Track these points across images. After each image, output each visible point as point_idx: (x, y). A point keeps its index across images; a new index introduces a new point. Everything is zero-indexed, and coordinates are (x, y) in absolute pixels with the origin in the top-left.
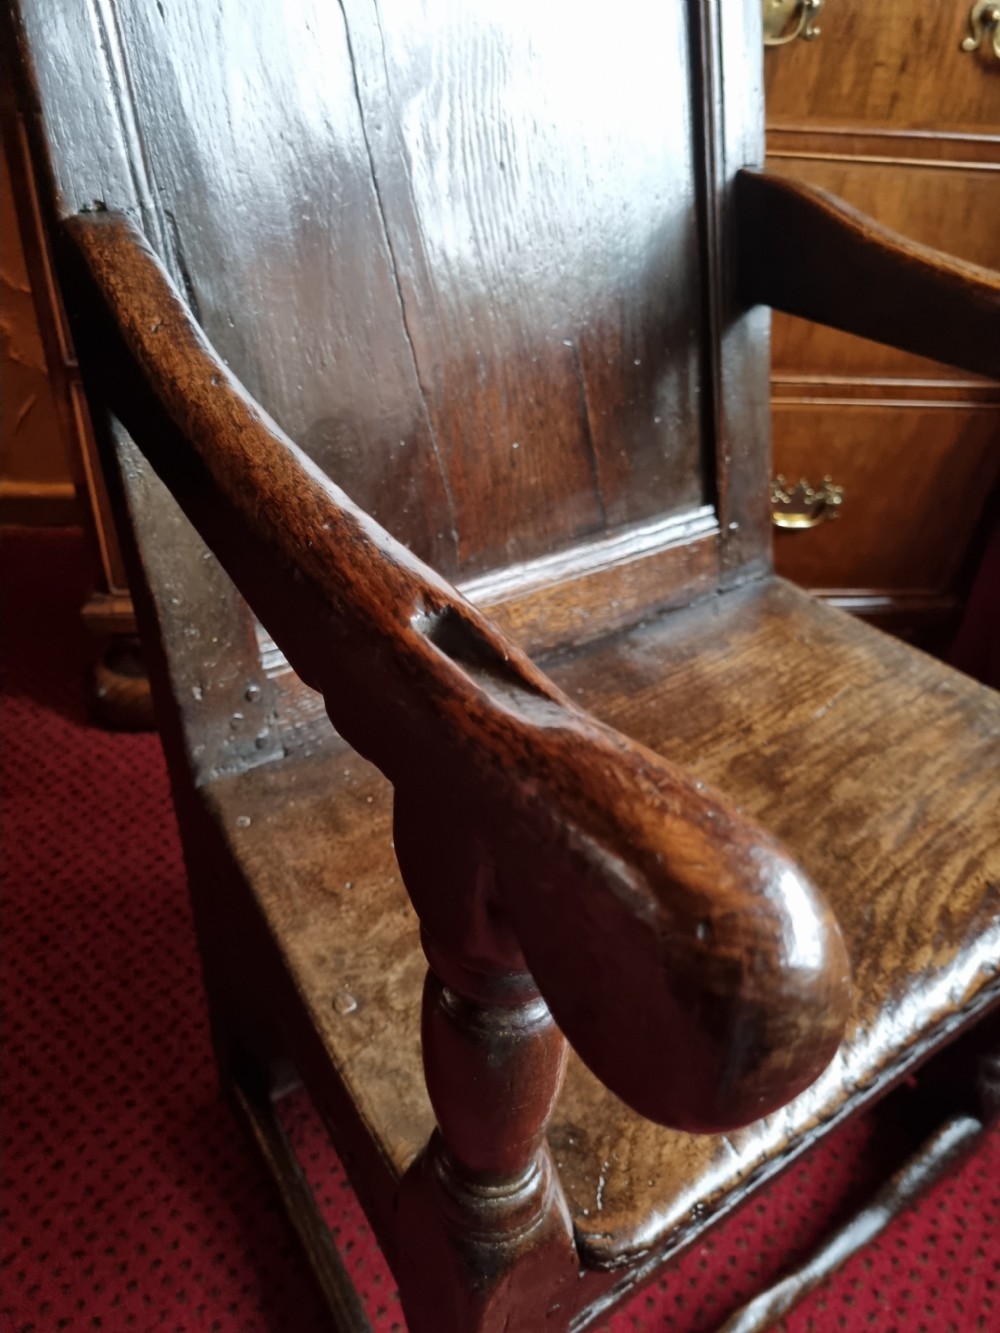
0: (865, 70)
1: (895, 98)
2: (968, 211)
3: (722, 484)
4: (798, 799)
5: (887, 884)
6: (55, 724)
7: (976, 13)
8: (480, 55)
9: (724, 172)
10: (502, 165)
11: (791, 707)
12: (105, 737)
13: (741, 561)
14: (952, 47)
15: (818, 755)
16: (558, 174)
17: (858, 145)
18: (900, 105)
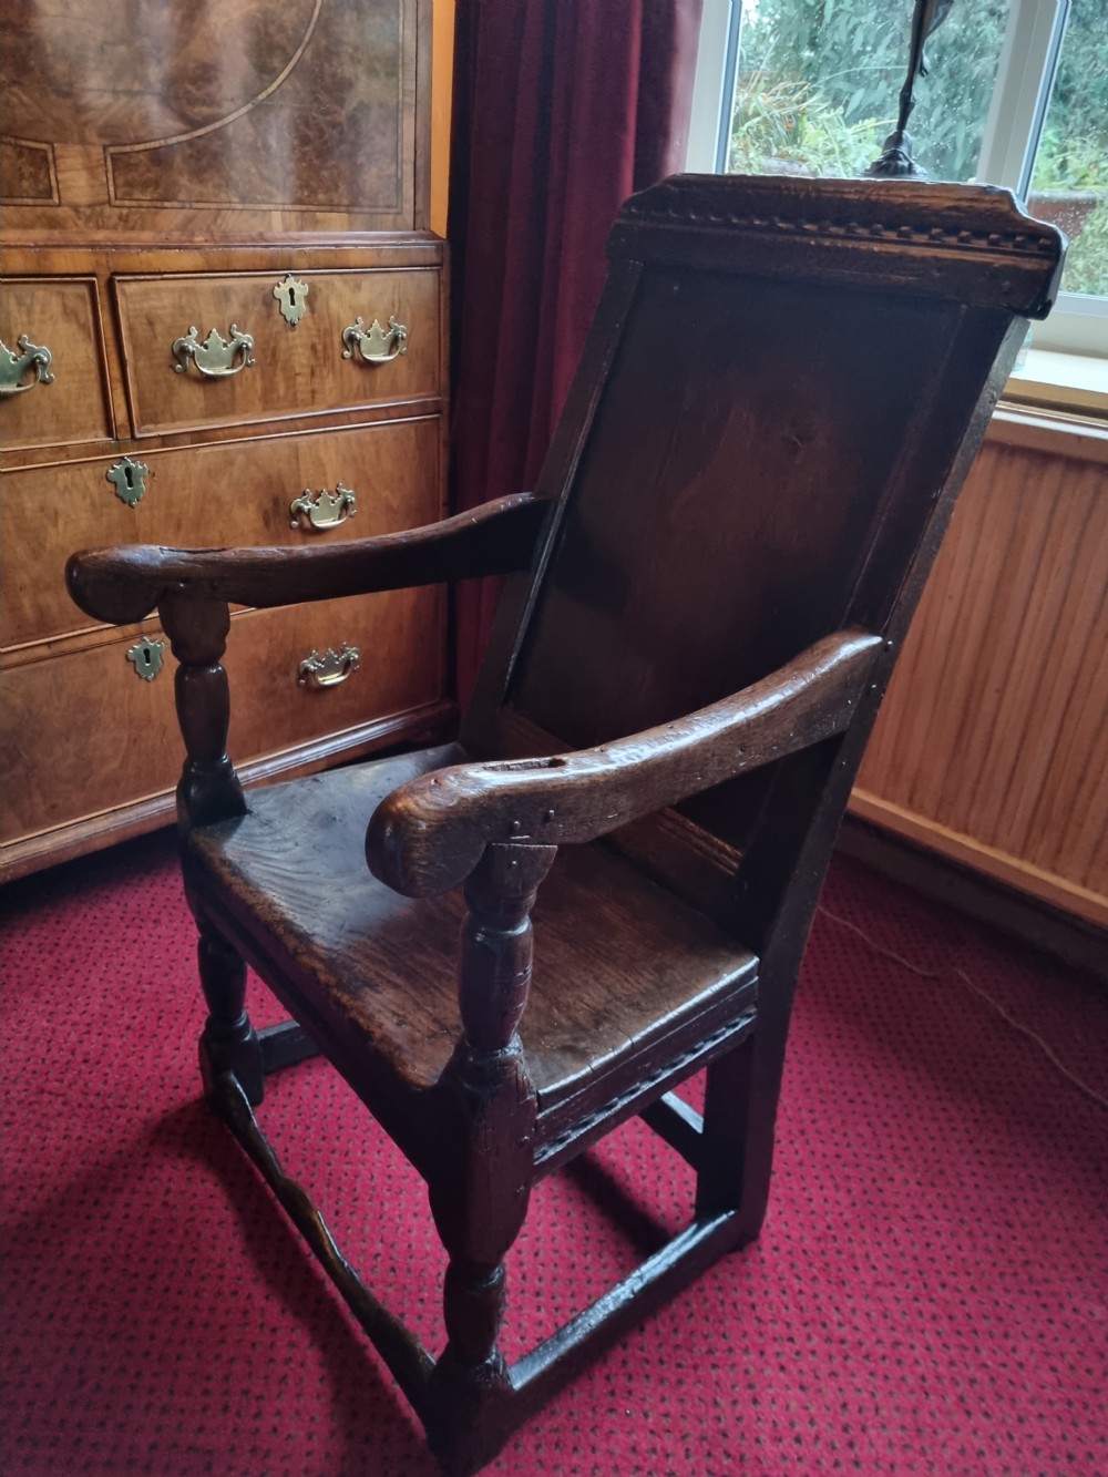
0: (291, 379)
1: (313, 392)
2: (378, 453)
7: (346, 336)
14: (338, 358)
17: (300, 424)
18: (317, 396)
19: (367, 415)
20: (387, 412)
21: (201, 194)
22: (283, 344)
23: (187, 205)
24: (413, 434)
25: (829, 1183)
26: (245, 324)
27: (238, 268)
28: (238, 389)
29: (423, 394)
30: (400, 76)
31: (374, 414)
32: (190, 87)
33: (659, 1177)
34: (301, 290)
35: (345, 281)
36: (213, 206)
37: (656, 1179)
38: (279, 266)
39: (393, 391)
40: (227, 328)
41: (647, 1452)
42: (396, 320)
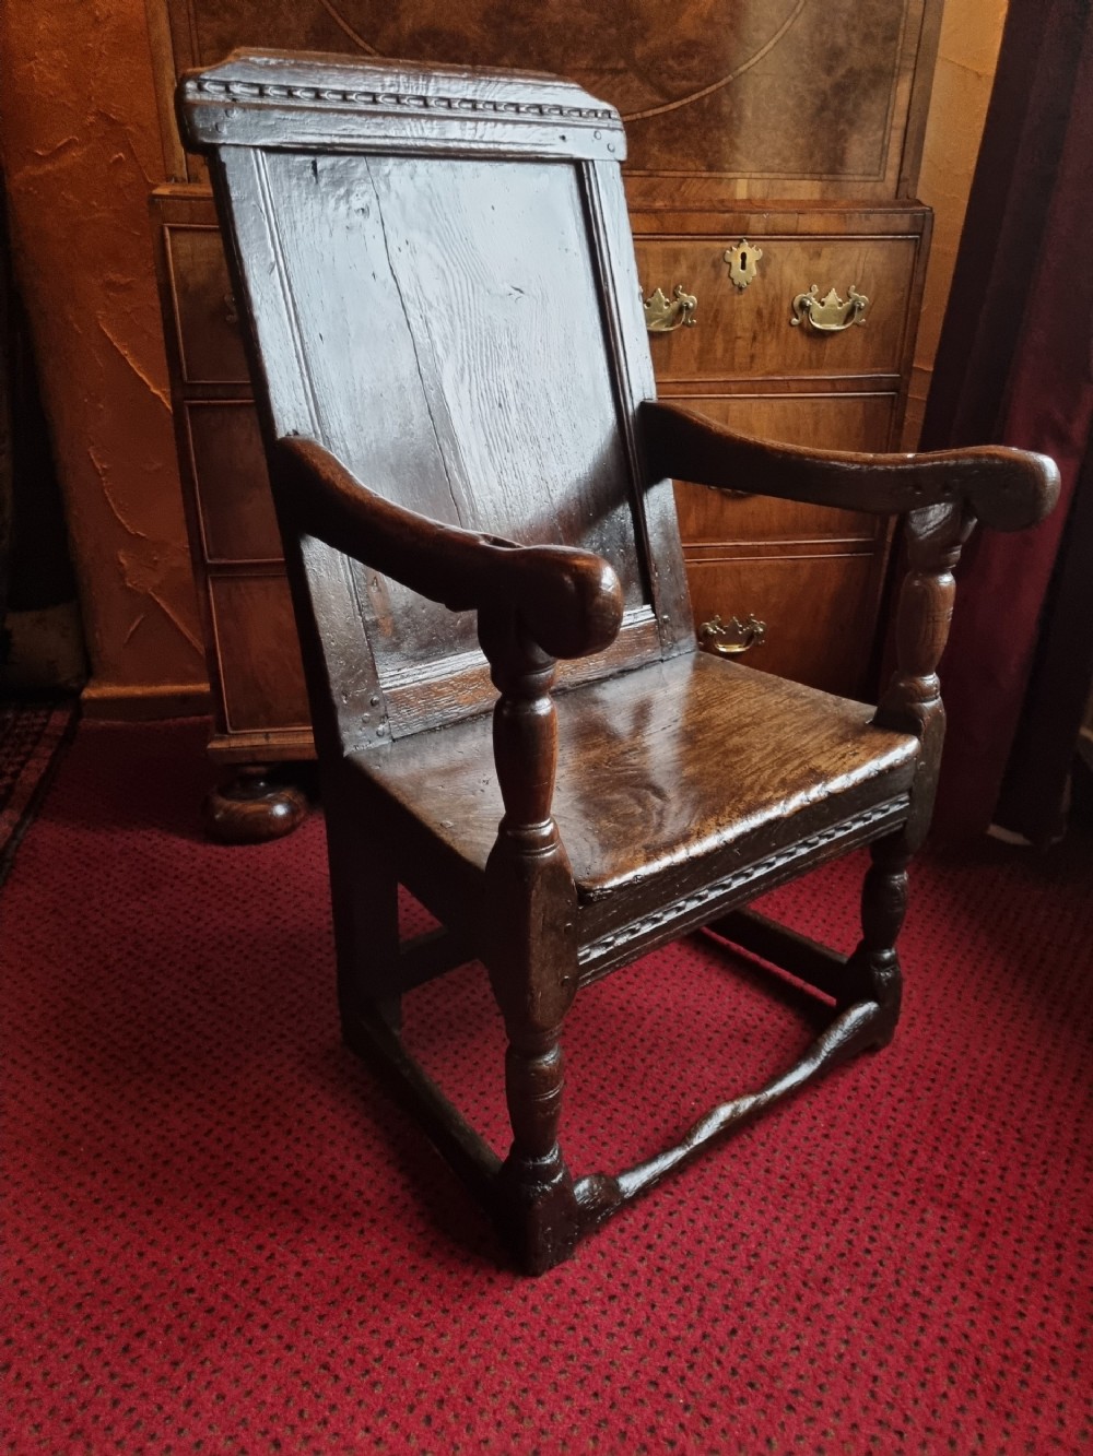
0: (731, 341)
1: (752, 357)
2: (816, 424)
3: (655, 589)
4: (705, 746)
5: (753, 773)
6: (182, 844)
7: (796, 303)
8: (484, 349)
9: (632, 405)
10: (500, 405)
11: (705, 709)
12: (221, 849)
13: (674, 640)
14: (784, 324)
15: (720, 728)
16: (533, 409)
17: (733, 387)
18: (757, 360)
19: (809, 386)
20: (833, 385)
21: (669, 162)
22: (726, 307)
23: (655, 173)
24: (860, 409)
25: (1059, 1311)
26: (691, 286)
27: (692, 232)
28: (675, 347)
29: (879, 369)
30: (900, 41)
31: (817, 385)
32: (671, 62)
33: (846, 1210)
34: (754, 254)
35: (803, 249)
36: (679, 174)
37: (842, 1208)
38: (734, 232)
39: (843, 363)
40: (672, 286)
41: (664, 1439)
42: (856, 291)
